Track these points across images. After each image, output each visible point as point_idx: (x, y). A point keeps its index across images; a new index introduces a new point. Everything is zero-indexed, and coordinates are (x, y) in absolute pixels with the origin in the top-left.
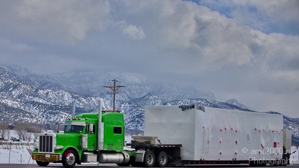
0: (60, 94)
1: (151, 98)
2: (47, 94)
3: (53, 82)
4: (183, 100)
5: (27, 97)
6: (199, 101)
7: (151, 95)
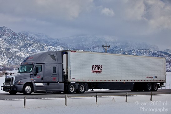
0: (57, 49)
1: (116, 50)
2: (50, 48)
3: (61, 42)
4: (135, 50)
5: (37, 51)
6: (145, 51)
7: (116, 48)
